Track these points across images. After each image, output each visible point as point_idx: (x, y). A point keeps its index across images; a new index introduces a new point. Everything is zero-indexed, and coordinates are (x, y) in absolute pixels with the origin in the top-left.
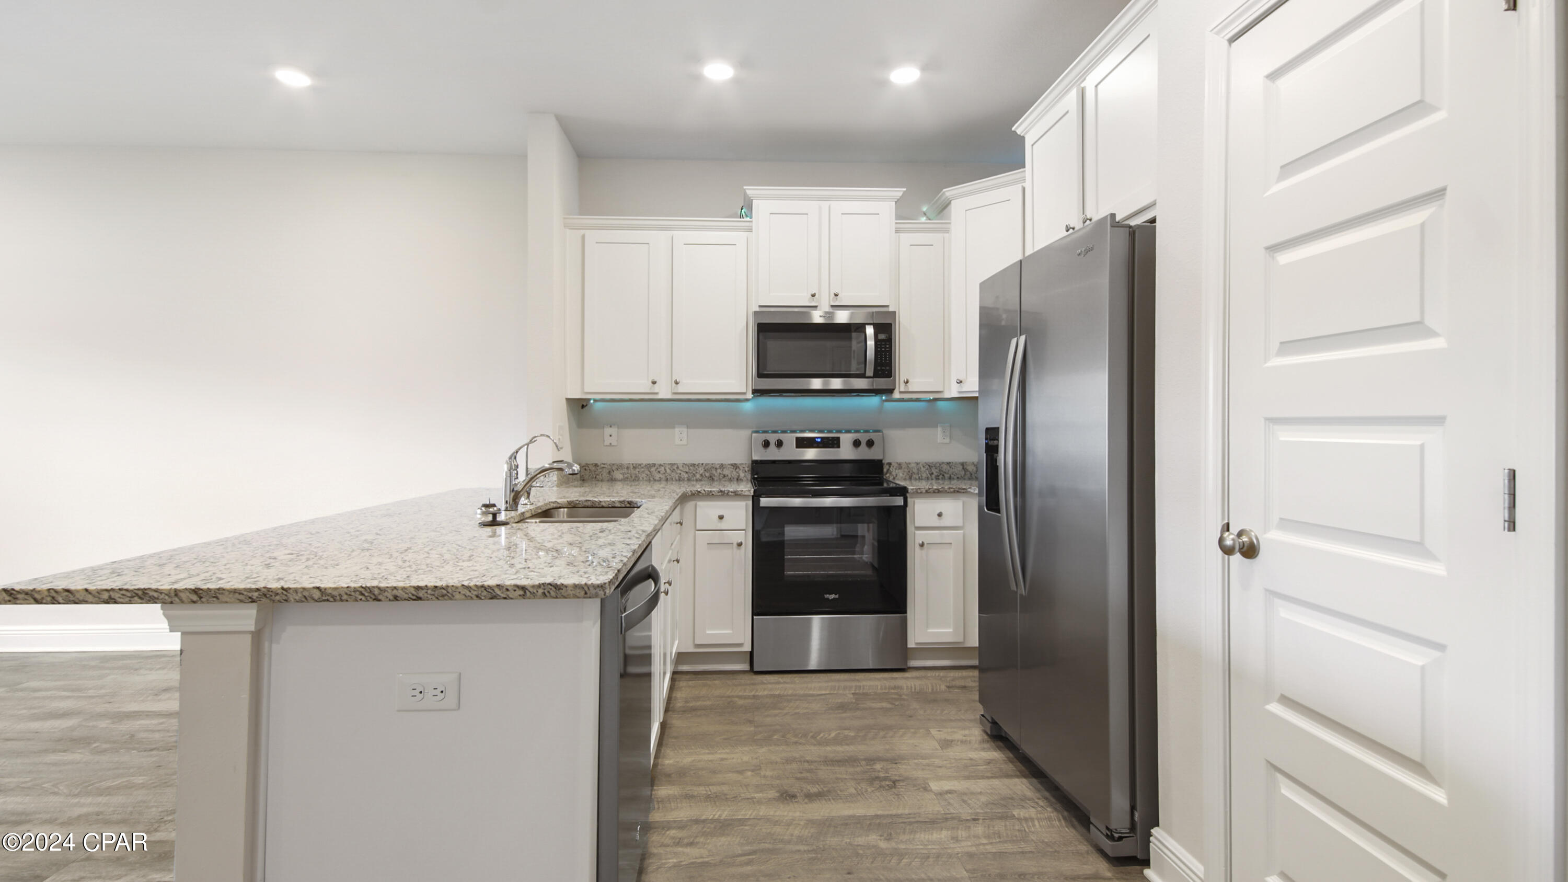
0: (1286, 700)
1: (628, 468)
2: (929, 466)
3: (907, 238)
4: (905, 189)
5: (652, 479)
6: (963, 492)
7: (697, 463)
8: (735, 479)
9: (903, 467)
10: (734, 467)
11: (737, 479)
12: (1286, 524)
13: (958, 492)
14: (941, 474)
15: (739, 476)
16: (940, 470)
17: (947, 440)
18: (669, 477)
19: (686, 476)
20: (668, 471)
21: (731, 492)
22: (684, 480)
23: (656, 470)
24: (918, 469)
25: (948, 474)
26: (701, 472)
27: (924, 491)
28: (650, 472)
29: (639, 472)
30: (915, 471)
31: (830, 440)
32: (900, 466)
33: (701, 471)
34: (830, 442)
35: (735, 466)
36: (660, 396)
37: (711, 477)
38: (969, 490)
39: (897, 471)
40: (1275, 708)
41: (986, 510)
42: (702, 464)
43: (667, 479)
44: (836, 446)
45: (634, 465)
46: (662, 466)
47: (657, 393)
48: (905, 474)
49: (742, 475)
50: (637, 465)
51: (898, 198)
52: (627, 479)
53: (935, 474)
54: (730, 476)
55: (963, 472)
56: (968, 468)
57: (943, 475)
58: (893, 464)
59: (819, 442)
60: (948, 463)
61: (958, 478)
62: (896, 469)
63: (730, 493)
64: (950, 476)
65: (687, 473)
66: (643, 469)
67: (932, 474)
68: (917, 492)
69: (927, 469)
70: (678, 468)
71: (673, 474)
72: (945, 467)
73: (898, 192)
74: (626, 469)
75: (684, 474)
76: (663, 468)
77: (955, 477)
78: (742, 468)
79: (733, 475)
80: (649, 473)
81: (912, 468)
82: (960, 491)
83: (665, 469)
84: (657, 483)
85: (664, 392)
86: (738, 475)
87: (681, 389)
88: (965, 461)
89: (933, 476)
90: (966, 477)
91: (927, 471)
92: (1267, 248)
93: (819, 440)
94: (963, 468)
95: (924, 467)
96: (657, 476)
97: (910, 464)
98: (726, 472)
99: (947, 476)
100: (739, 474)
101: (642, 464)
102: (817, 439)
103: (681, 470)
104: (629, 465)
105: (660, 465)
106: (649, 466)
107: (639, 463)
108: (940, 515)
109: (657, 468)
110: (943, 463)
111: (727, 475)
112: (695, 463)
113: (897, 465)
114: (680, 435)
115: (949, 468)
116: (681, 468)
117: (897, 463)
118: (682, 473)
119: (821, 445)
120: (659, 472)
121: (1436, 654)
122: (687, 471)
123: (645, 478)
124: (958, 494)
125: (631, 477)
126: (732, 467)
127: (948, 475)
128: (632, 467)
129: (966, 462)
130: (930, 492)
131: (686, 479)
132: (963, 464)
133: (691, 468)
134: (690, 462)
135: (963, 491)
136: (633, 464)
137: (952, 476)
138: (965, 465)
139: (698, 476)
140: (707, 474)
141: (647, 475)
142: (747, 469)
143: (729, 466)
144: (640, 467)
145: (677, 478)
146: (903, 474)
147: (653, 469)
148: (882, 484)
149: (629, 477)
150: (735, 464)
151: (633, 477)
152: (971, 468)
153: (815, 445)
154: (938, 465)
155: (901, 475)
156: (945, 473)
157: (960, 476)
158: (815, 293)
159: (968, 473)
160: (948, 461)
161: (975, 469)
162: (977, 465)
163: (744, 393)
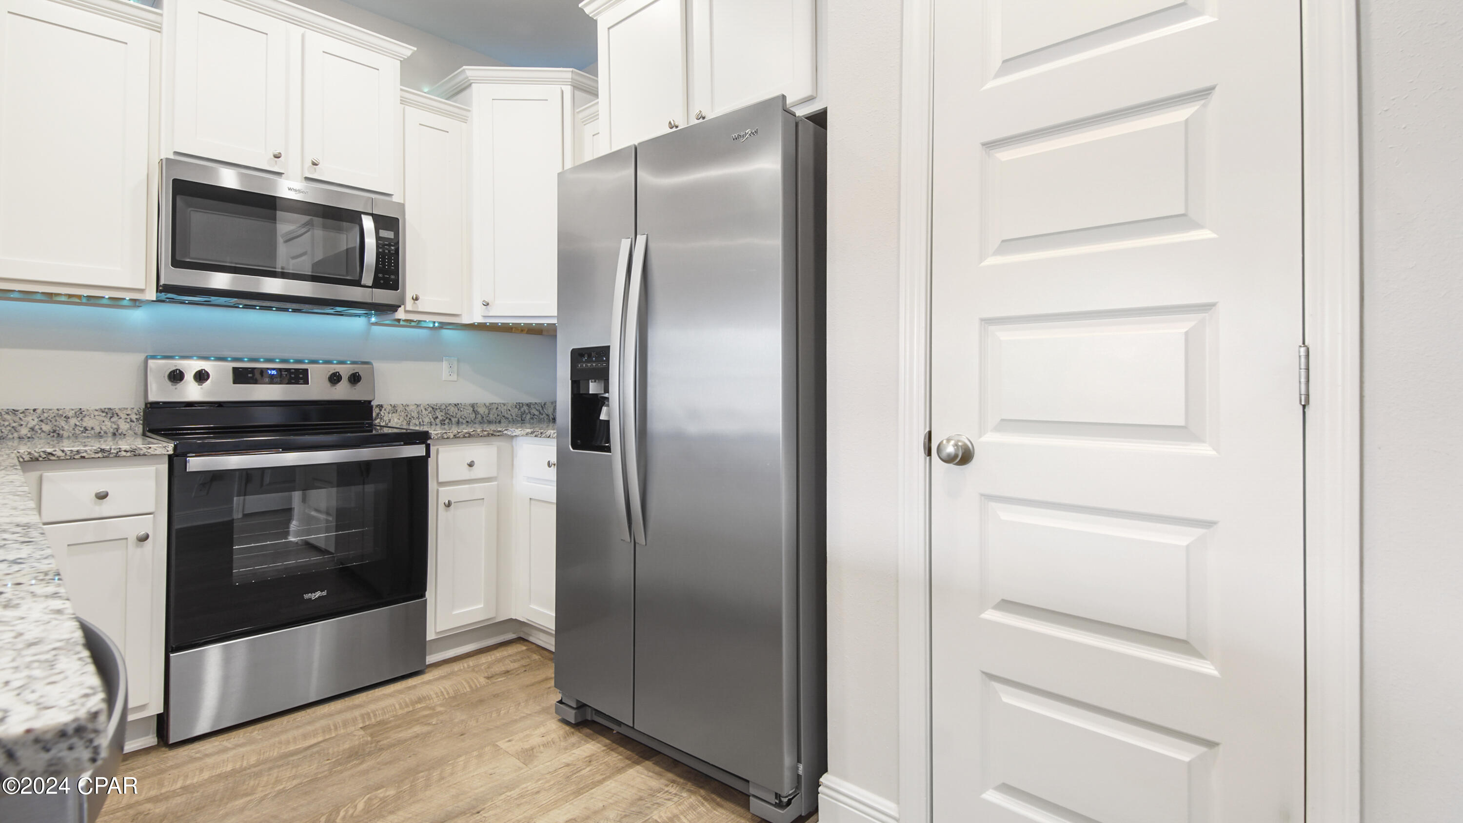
0: (1007, 605)
2: (433, 408)
3: (415, 115)
4: (418, 48)
6: (499, 436)
7: (19, 407)
8: (110, 435)
9: (399, 410)
10: (107, 413)
11: (114, 434)
12: (1007, 424)
13: (492, 435)
14: (447, 418)
17: (454, 377)
21: (125, 451)
24: (418, 412)
25: (456, 417)
27: (452, 436)
30: (415, 415)
31: (293, 373)
32: (394, 409)
34: (294, 376)
35: (110, 413)
37: (54, 430)
38: (506, 432)
39: (390, 415)
40: (991, 615)
41: (571, 449)
42: (34, 410)
44: (301, 381)
48: (402, 419)
49: (124, 426)
51: (406, 57)
53: (440, 418)
54: (96, 428)
55: (474, 415)
56: (479, 410)
57: (450, 419)
58: (385, 407)
59: (272, 375)
60: (456, 405)
61: (467, 422)
62: (389, 413)
63: (124, 454)
64: (458, 420)
67: (437, 417)
68: (443, 438)
72: (452, 410)
73: (406, 49)
77: (464, 422)
78: (123, 416)
79: (104, 428)
81: (411, 411)
82: (495, 434)
86: (116, 427)
88: (472, 402)
89: (438, 421)
90: (477, 420)
91: (430, 414)
92: (984, 144)
93: (274, 372)
94: (473, 410)
95: (426, 409)
97: (407, 406)
98: (88, 422)
99: (453, 420)
100: (118, 425)
102: (270, 372)
108: (471, 465)
110: (450, 404)
111: (92, 428)
113: (390, 408)
115: (457, 411)
117: (391, 405)
119: (276, 380)
121: (1199, 531)
124: (493, 438)
126: (104, 414)
127: (457, 419)
129: (477, 404)
130: (459, 437)
132: (473, 406)
135: (498, 434)
137: (460, 420)
138: (475, 406)
140: (46, 427)
142: (134, 417)
143: (96, 413)
146: (399, 419)
148: (372, 432)
150: (110, 409)
152: (482, 410)
153: (267, 380)
154: (443, 407)
155: (396, 420)
156: (452, 416)
157: (469, 420)
158: (280, 153)
159: (479, 417)
160: (456, 402)
161: (487, 411)
162: (489, 407)
163: (141, 290)
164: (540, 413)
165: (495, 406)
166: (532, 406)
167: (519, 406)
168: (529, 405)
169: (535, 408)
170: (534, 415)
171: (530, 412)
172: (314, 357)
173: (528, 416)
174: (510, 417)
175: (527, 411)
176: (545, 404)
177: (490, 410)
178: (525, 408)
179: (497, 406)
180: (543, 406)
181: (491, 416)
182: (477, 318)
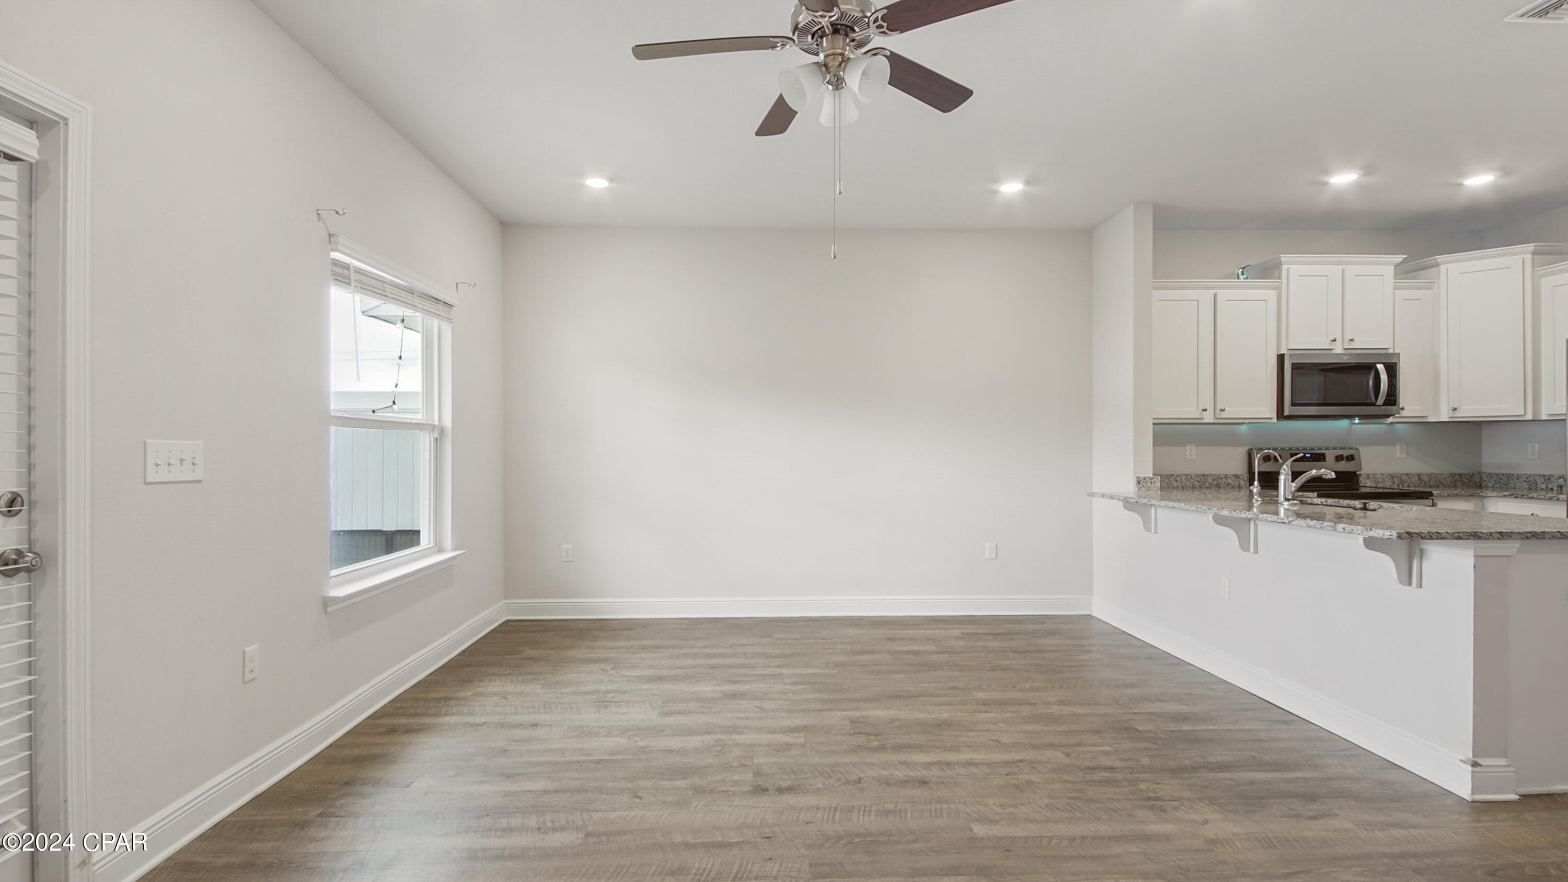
2: (1392, 476)
3: (1402, 294)
4: (1407, 256)
5: (1171, 486)
7: (1206, 473)
8: (1237, 487)
9: (1371, 476)
11: (1239, 487)
14: (1401, 483)
15: (1240, 485)
16: (1401, 480)
17: (1404, 456)
18: (1184, 485)
19: (1198, 484)
20: (1183, 480)
22: (1196, 487)
23: (1174, 480)
24: (1383, 479)
25: (1407, 483)
26: (1210, 481)
28: (1170, 481)
30: (1380, 480)
32: (1368, 476)
33: (1210, 480)
34: (1318, 457)
35: (1236, 476)
36: (1205, 421)
37: (1217, 485)
39: (1366, 480)
42: (1211, 475)
43: (1183, 487)
44: (1322, 460)
46: (1179, 476)
49: (1242, 483)
53: (1397, 481)
54: (1232, 484)
55: (1419, 480)
56: (1423, 478)
57: (1403, 484)
58: (1362, 475)
59: (1309, 457)
60: (1407, 474)
62: (1365, 479)
65: (1198, 481)
67: (1394, 483)
69: (1390, 479)
70: (1191, 478)
71: (1188, 483)
72: (1405, 478)
73: (1400, 258)
75: (1196, 482)
76: (1179, 478)
77: (1413, 485)
78: (1242, 478)
79: (1235, 484)
81: (1379, 478)
83: (1181, 479)
84: (1175, 490)
88: (1420, 472)
89: (1395, 485)
91: (1390, 481)
94: (1419, 478)
95: (1387, 477)
96: (1175, 484)
97: (1376, 474)
98: (1229, 481)
99: (1405, 484)
100: (1240, 482)
102: (1307, 455)
103: (1194, 480)
105: (1178, 476)
106: (1169, 476)
109: (1175, 478)
110: (1403, 474)
111: (1231, 484)
112: (1204, 474)
113: (1366, 476)
114: (1191, 451)
115: (1407, 478)
116: (1194, 478)
117: (1366, 474)
118: (1195, 482)
119: (1311, 460)
120: (1177, 481)
122: (1199, 480)
123: (1165, 486)
126: (1234, 477)
127: (1407, 484)
129: (1421, 474)
131: (1198, 487)
132: (1419, 475)
133: (1202, 478)
134: (1201, 473)
137: (1410, 484)
138: (1420, 475)
139: (1207, 484)
140: (1215, 483)
141: (1167, 484)
142: (1246, 479)
143: (1232, 477)
145: (1191, 486)
146: (1371, 483)
147: (1172, 479)
150: (1237, 475)
152: (1425, 478)
154: (1399, 476)
155: (1369, 483)
156: (1405, 482)
157: (1416, 485)
158: (1335, 339)
159: (1423, 482)
160: (1407, 472)
161: (1428, 479)
162: (1430, 476)
163: (1271, 418)
164: (1469, 481)
165: (1434, 476)
166: (1463, 476)
167: (1453, 475)
168: (1460, 475)
169: (1465, 477)
170: (1464, 482)
171: (1461, 480)
172: (1329, 446)
173: (1460, 483)
174: (1446, 484)
175: (1459, 480)
176: (1473, 474)
177: (1431, 478)
178: (1457, 477)
179: (1435, 475)
180: (1472, 475)
181: (1431, 482)
182: (1444, 418)
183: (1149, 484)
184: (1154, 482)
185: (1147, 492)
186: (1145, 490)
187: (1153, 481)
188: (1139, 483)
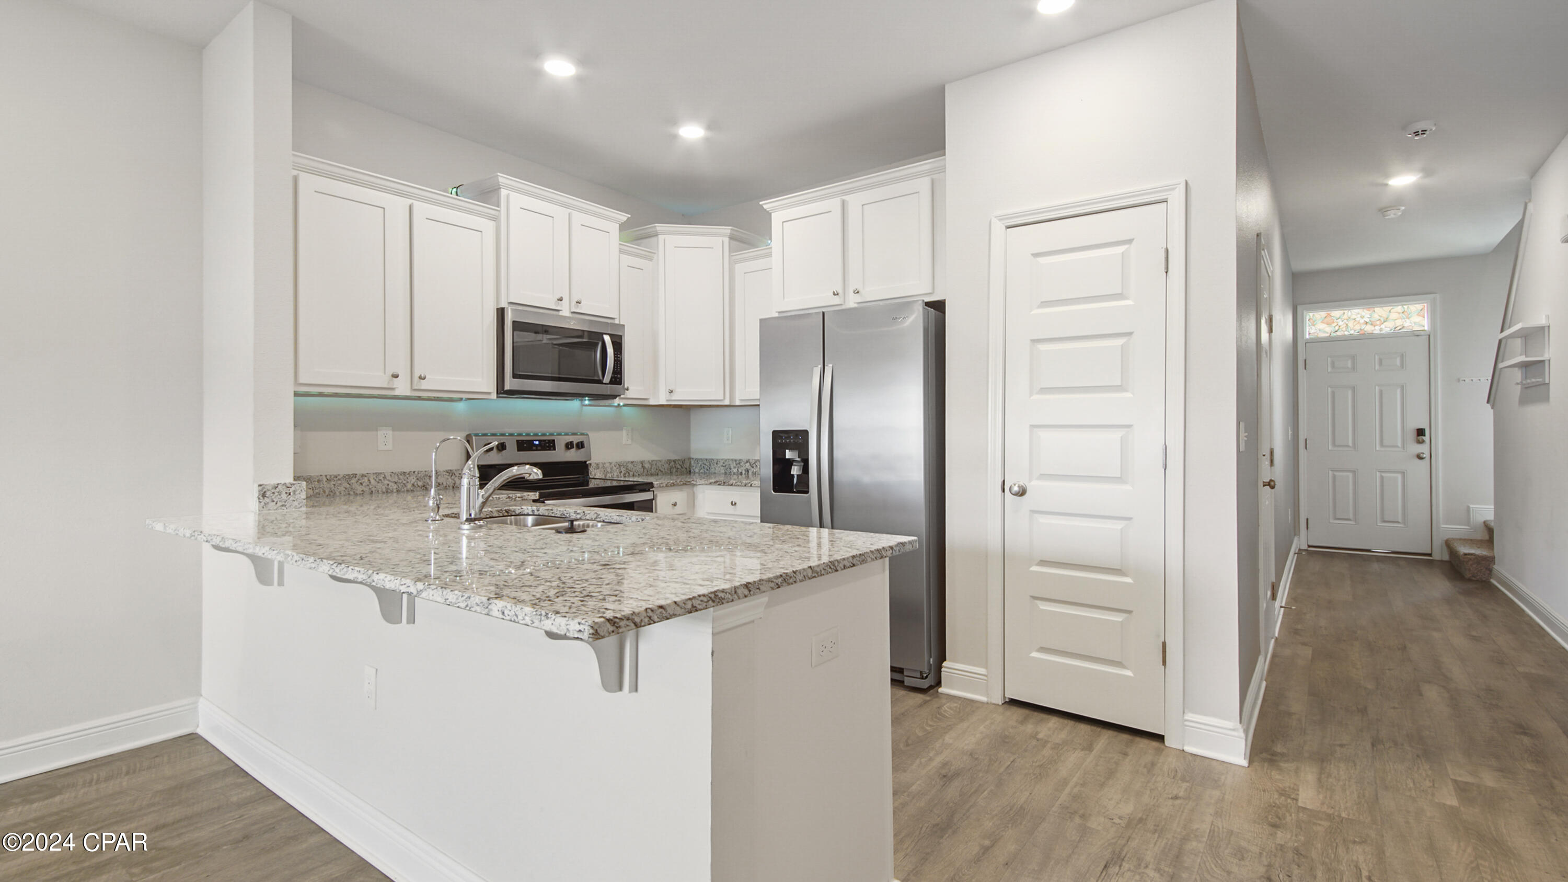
0: (1043, 563)
1: (319, 481)
2: (619, 465)
3: (627, 260)
4: (630, 216)
5: (352, 493)
7: (407, 471)
8: (451, 488)
9: (600, 467)
10: (449, 473)
11: (453, 487)
12: (1043, 476)
13: (685, 484)
14: (627, 472)
15: (455, 484)
16: (627, 469)
17: (629, 442)
18: (373, 489)
19: (395, 487)
20: (373, 481)
22: (392, 491)
23: (356, 482)
24: (611, 468)
26: (413, 481)
27: (665, 485)
28: (350, 484)
29: (334, 485)
30: (609, 470)
31: (547, 443)
33: (413, 479)
34: (547, 445)
36: (397, 393)
37: (424, 486)
38: (693, 482)
39: (595, 472)
40: (1034, 568)
41: (773, 492)
42: (414, 472)
43: (372, 491)
44: (552, 448)
45: (328, 477)
46: (366, 476)
47: (393, 389)
48: (602, 473)
50: (332, 477)
51: (623, 222)
52: (318, 496)
53: (623, 472)
54: (445, 484)
55: (642, 470)
56: (645, 465)
57: (629, 473)
58: (592, 465)
59: (537, 445)
60: (632, 462)
61: (639, 475)
62: (595, 469)
64: (634, 474)
65: (396, 483)
66: (339, 482)
67: (621, 472)
68: (660, 486)
69: (617, 468)
70: (385, 477)
71: (379, 486)
72: (630, 466)
73: (623, 217)
74: (316, 483)
75: (393, 484)
76: (366, 479)
77: (637, 474)
79: (448, 483)
80: (348, 486)
83: (369, 480)
84: (358, 498)
85: (402, 387)
86: (454, 482)
87: (424, 385)
88: (642, 459)
89: (622, 474)
90: (644, 474)
93: (537, 443)
95: (615, 466)
96: (359, 489)
97: (605, 463)
99: (631, 473)
100: (455, 481)
101: (339, 475)
102: (535, 442)
103: (389, 481)
104: (321, 478)
105: (363, 476)
106: (349, 477)
107: (335, 474)
108: (675, 505)
109: (359, 479)
110: (629, 462)
111: (442, 484)
112: (405, 471)
113: (595, 465)
114: (385, 438)
115: (633, 467)
116: (388, 477)
117: (596, 463)
118: (391, 484)
119: (539, 448)
120: (361, 484)
122: (396, 480)
123: (343, 493)
125: (324, 492)
126: (448, 474)
128: (325, 479)
129: (644, 461)
131: (395, 491)
132: (642, 463)
133: (401, 477)
134: (400, 471)
136: (326, 476)
137: (635, 473)
139: (409, 486)
140: (420, 484)
141: (346, 489)
143: (444, 473)
144: (335, 479)
145: (384, 490)
146: (600, 473)
147: (354, 481)
148: (588, 485)
149: (322, 492)
150: (451, 470)
151: (327, 493)
152: (647, 466)
153: (534, 448)
154: (625, 464)
155: (599, 474)
156: (630, 471)
157: (640, 473)
158: (562, 297)
159: (645, 470)
160: (632, 460)
161: (650, 467)
162: (651, 463)
163: (489, 393)
164: (682, 467)
165: (654, 463)
166: (677, 462)
167: (669, 462)
168: (674, 461)
169: (678, 463)
170: (678, 469)
171: (675, 467)
172: (559, 430)
173: (675, 470)
174: (664, 471)
175: (674, 466)
176: (684, 460)
177: (652, 465)
179: (655, 462)
180: (683, 462)
181: (652, 470)
182: (663, 402)
183: (284, 496)
184: (294, 491)
185: (280, 511)
186: (275, 508)
187: (291, 490)
188: (264, 495)
